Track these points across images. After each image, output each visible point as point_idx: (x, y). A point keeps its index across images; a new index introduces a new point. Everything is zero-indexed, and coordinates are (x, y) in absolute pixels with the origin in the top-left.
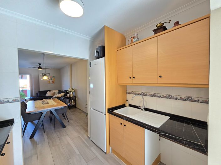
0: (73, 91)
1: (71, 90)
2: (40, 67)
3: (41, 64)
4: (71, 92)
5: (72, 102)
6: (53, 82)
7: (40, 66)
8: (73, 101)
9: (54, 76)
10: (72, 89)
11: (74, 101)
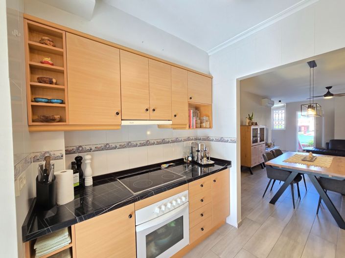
2: (329, 94)
3: (330, 87)
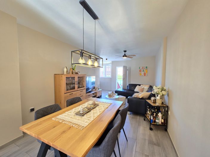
0: (164, 92)
1: (160, 90)
2: (125, 56)
3: (126, 51)
4: (158, 94)
5: (157, 115)
6: (145, 74)
7: (125, 54)
8: (160, 115)
9: (146, 67)
10: (163, 90)
11: (156, 114)
